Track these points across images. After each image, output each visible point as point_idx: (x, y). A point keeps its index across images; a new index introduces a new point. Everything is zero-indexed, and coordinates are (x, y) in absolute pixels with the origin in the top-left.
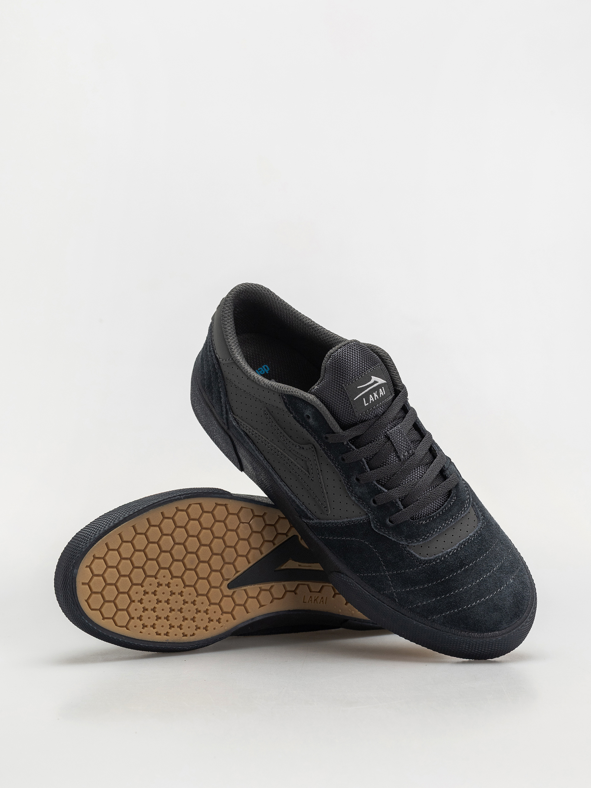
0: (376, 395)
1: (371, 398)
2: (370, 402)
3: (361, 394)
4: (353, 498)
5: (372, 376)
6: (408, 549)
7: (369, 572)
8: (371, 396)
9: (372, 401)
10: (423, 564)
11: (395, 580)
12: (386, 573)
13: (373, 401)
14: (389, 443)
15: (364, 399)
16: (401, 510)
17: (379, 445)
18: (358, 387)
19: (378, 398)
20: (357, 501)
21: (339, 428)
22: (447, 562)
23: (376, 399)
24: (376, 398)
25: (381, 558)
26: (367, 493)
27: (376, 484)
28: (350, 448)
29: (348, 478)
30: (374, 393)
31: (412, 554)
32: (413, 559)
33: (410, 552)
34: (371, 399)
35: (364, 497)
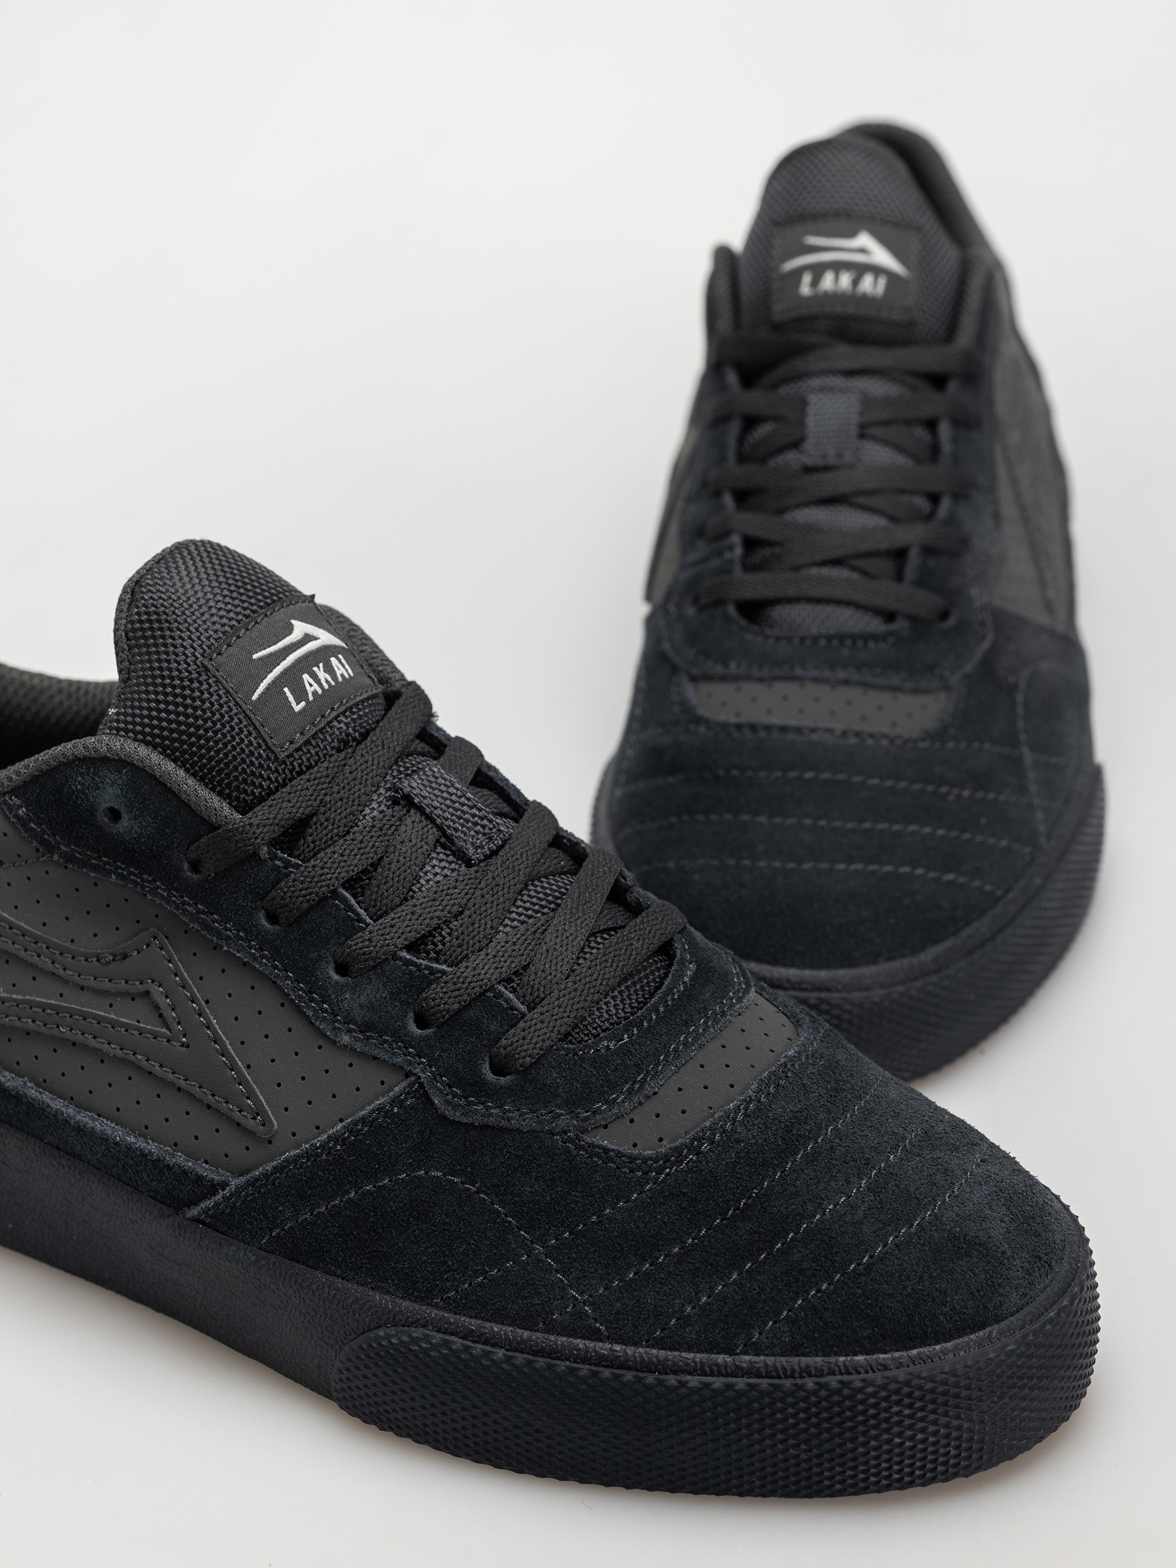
0: (322, 675)
1: (311, 688)
2: (311, 698)
3: (271, 677)
4: (346, 1039)
5: (293, 621)
6: (588, 1139)
7: (475, 1271)
8: (306, 677)
9: (315, 693)
10: (657, 1174)
11: (575, 1260)
12: (535, 1249)
13: (320, 691)
14: (415, 816)
15: (286, 690)
16: (523, 1015)
17: (381, 829)
18: (255, 656)
19: (333, 683)
20: (359, 1044)
21: (227, 810)
22: (738, 1142)
23: (326, 686)
24: (327, 681)
25: (503, 1203)
26: (386, 998)
27: (408, 957)
28: (286, 868)
29: (307, 974)
30: (315, 669)
31: (606, 1150)
32: (618, 1168)
33: (599, 1147)
34: (311, 685)
35: (380, 1017)
